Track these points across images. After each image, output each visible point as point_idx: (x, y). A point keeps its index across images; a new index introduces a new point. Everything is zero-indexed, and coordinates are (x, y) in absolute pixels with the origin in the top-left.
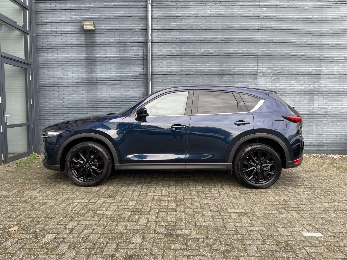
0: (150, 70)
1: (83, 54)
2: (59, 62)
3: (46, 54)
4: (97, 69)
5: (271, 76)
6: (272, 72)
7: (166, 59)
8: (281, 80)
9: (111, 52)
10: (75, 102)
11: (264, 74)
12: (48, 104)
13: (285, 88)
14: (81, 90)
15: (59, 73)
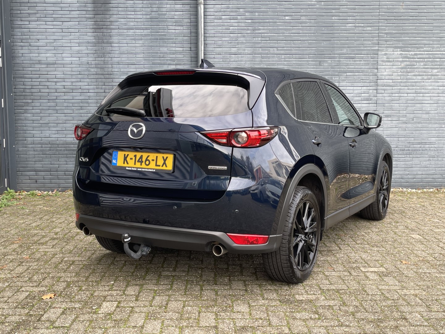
0: (201, 51)
1: (90, 23)
2: (48, 37)
3: (27, 23)
4: (114, 49)
5: (400, 60)
6: (401, 54)
7: (227, 31)
8: (417, 67)
9: (136, 20)
10: (76, 105)
11: (389, 57)
12: (31, 108)
13: (423, 81)
14: (86, 84)
15: (48, 55)
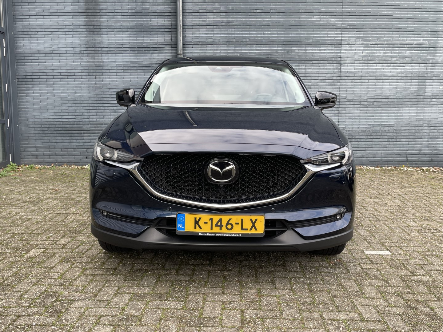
0: (180, 41)
1: (82, 17)
2: (46, 30)
3: (27, 17)
4: (103, 40)
5: (362, 49)
6: (363, 44)
7: (204, 24)
8: (377, 56)
9: (123, 14)
10: (71, 89)
11: (352, 46)
12: (32, 92)
13: (383, 69)
14: (79, 71)
15: (46, 45)
